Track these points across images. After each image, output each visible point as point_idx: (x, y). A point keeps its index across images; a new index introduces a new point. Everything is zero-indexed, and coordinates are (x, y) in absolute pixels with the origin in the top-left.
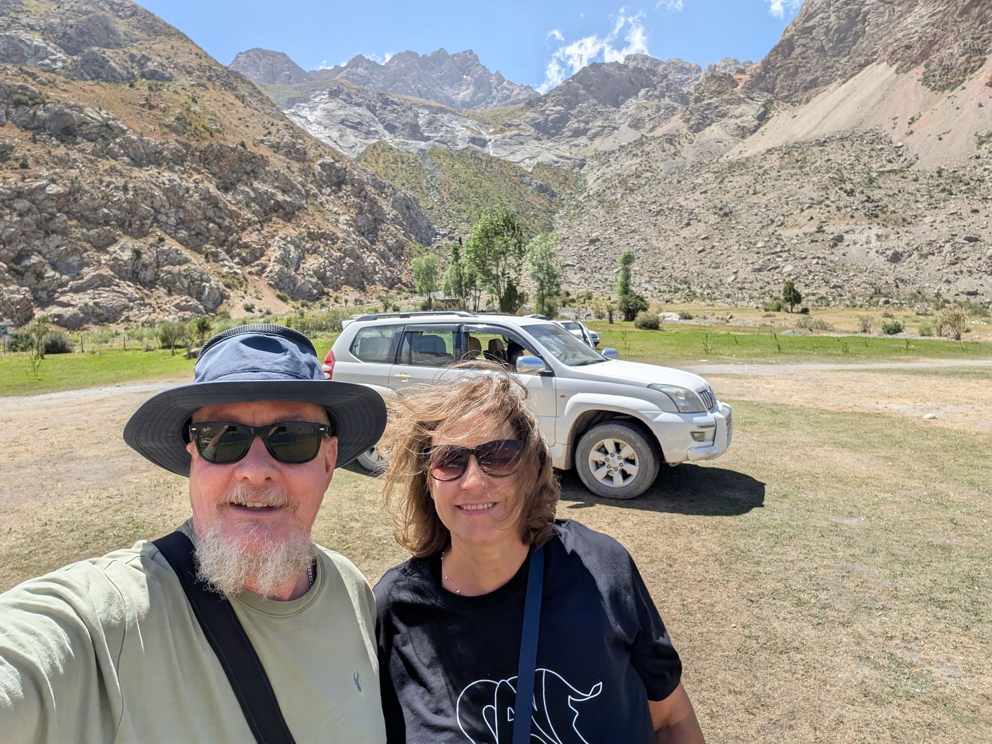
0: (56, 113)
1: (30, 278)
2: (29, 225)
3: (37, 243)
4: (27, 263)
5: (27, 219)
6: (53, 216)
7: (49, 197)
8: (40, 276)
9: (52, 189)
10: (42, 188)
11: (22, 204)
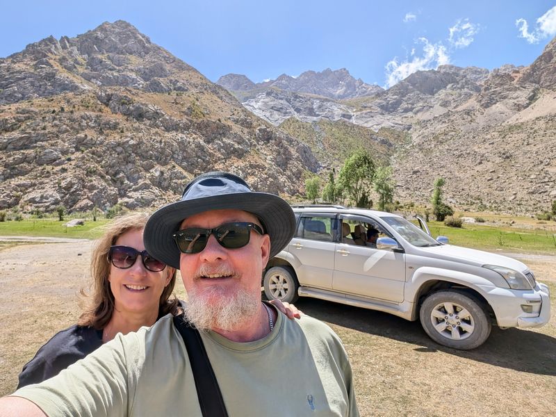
0: (137, 107)
1: (118, 184)
2: (120, 159)
3: (123, 167)
4: (118, 177)
5: (120, 156)
6: (130, 154)
7: (130, 146)
8: (122, 183)
9: (132, 142)
10: (128, 142)
11: (119, 149)
